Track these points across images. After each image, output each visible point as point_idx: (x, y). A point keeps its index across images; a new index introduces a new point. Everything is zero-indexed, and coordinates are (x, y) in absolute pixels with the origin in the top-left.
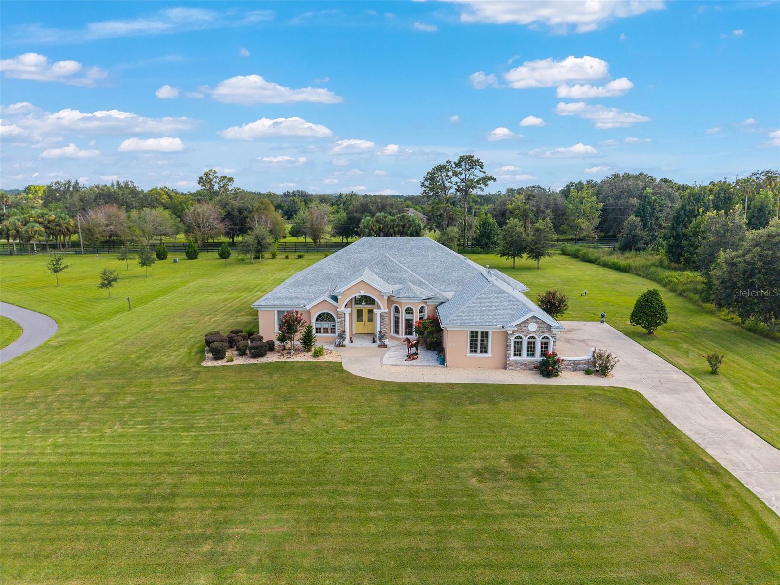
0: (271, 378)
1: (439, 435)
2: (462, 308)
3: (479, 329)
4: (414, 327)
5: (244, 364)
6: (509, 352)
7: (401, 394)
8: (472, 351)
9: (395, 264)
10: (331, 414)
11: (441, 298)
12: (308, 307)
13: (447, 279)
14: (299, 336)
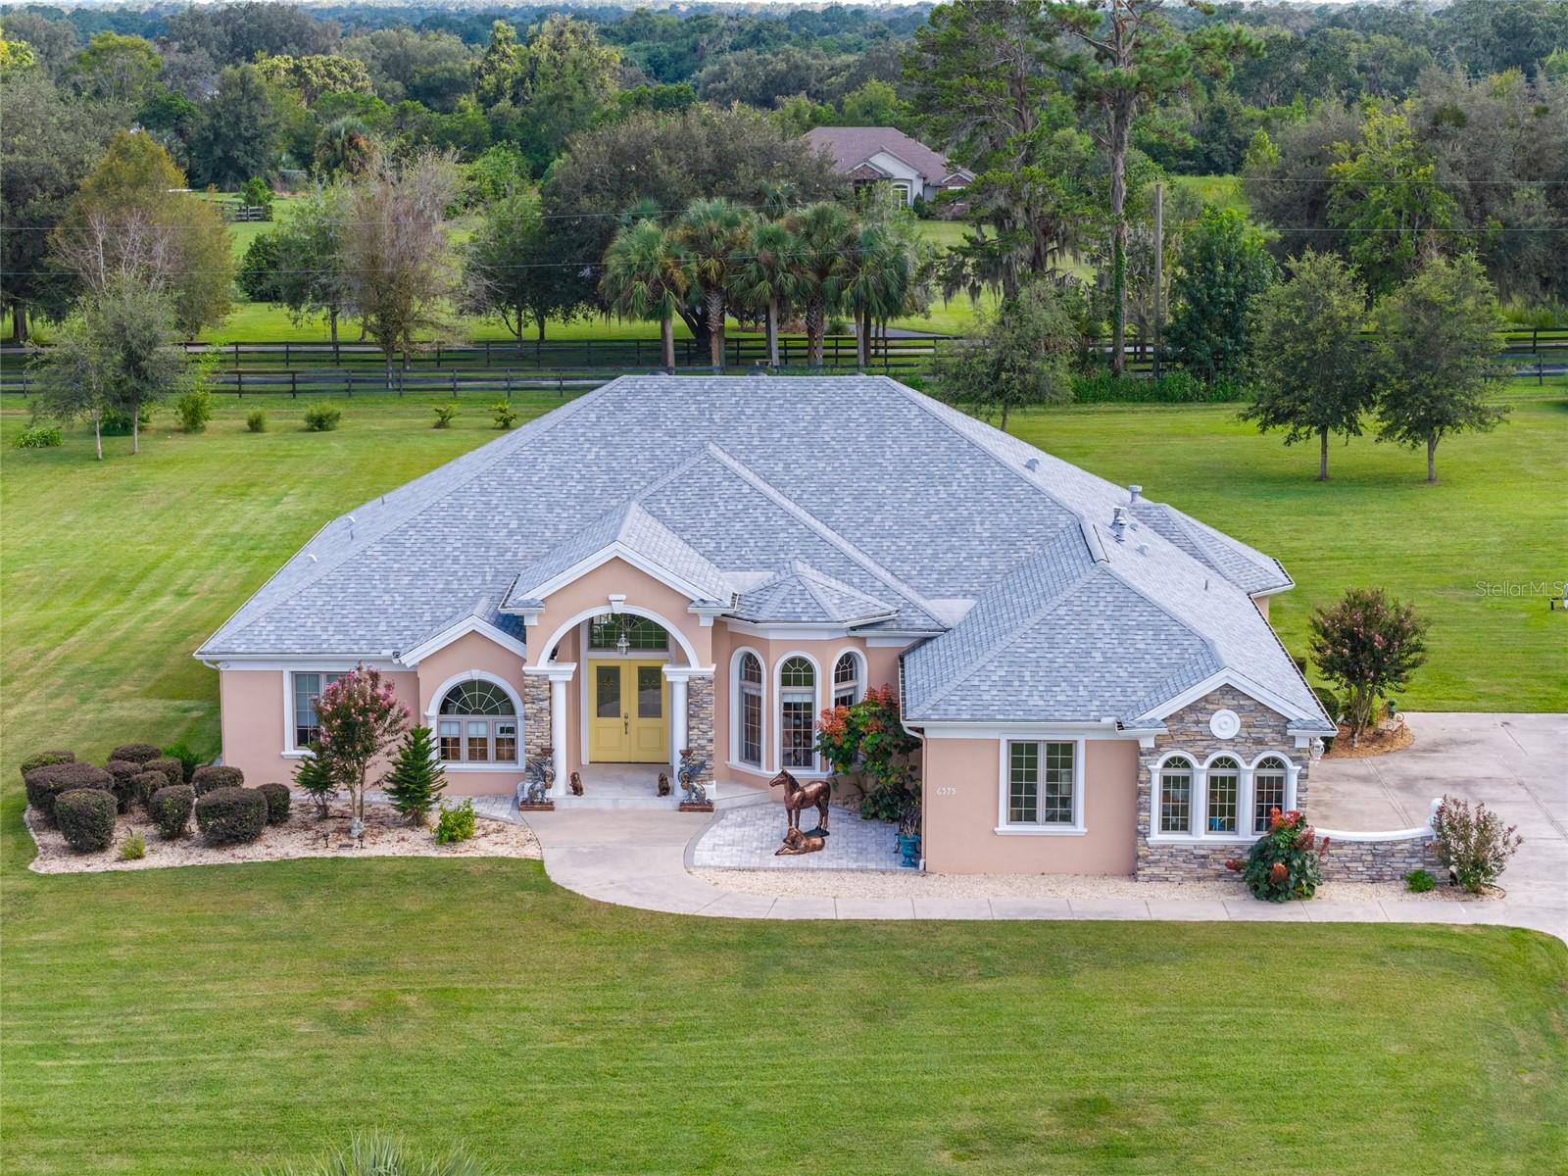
0: (294, 909)
1: (862, 1057)
2: (982, 661)
3: (1041, 735)
4: (817, 733)
5: (185, 868)
6: (1143, 815)
7: (753, 952)
8: (1016, 817)
9: (746, 489)
10: (514, 1010)
11: (920, 622)
12: (409, 659)
13: (949, 550)
14: (380, 765)
